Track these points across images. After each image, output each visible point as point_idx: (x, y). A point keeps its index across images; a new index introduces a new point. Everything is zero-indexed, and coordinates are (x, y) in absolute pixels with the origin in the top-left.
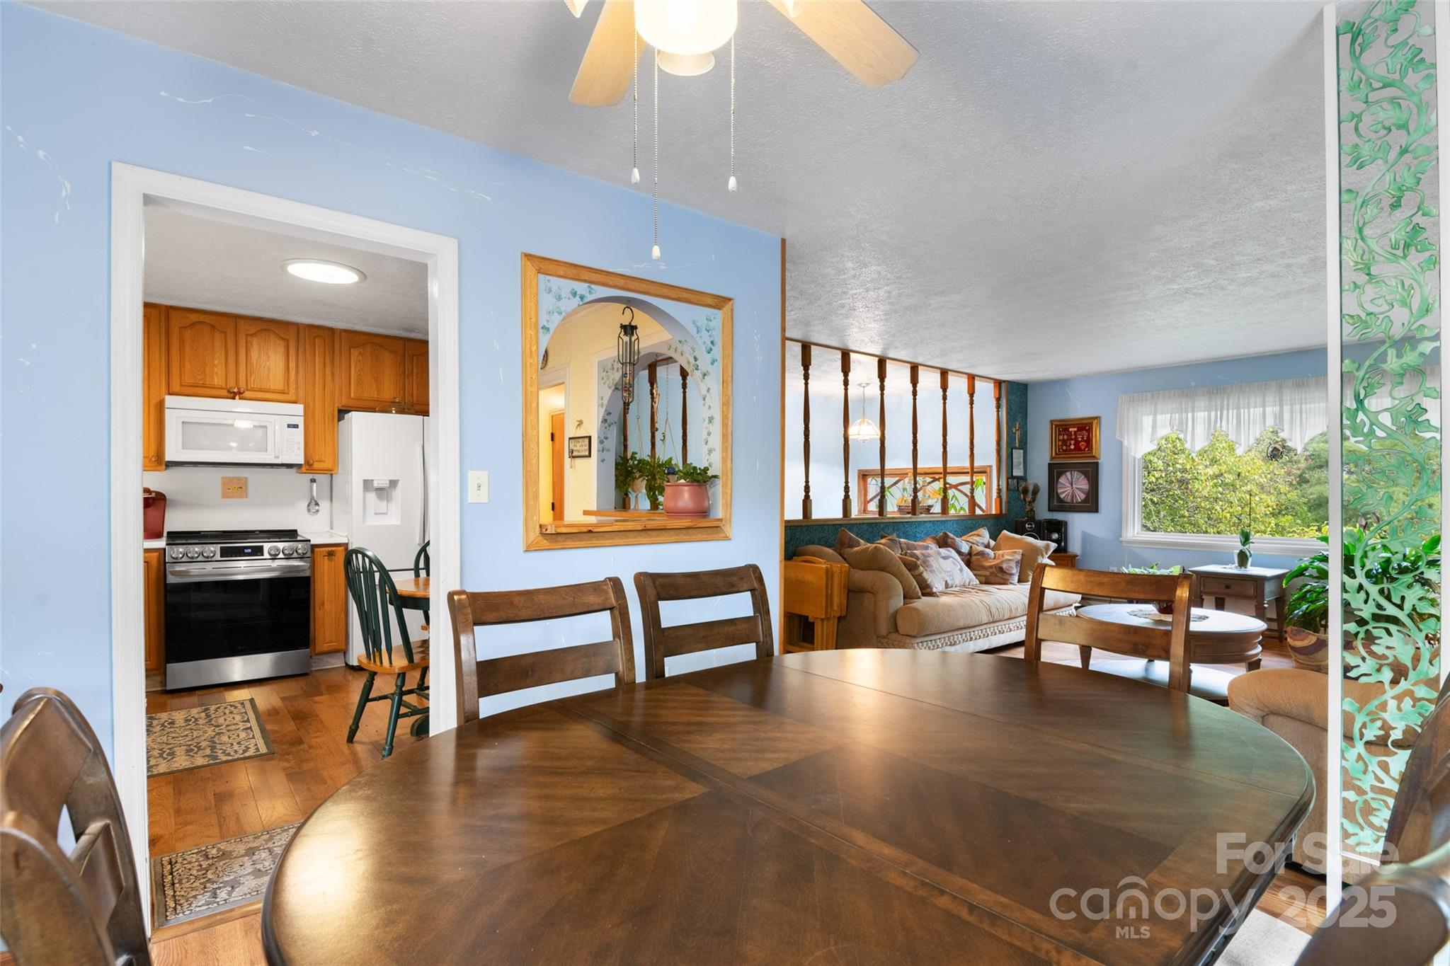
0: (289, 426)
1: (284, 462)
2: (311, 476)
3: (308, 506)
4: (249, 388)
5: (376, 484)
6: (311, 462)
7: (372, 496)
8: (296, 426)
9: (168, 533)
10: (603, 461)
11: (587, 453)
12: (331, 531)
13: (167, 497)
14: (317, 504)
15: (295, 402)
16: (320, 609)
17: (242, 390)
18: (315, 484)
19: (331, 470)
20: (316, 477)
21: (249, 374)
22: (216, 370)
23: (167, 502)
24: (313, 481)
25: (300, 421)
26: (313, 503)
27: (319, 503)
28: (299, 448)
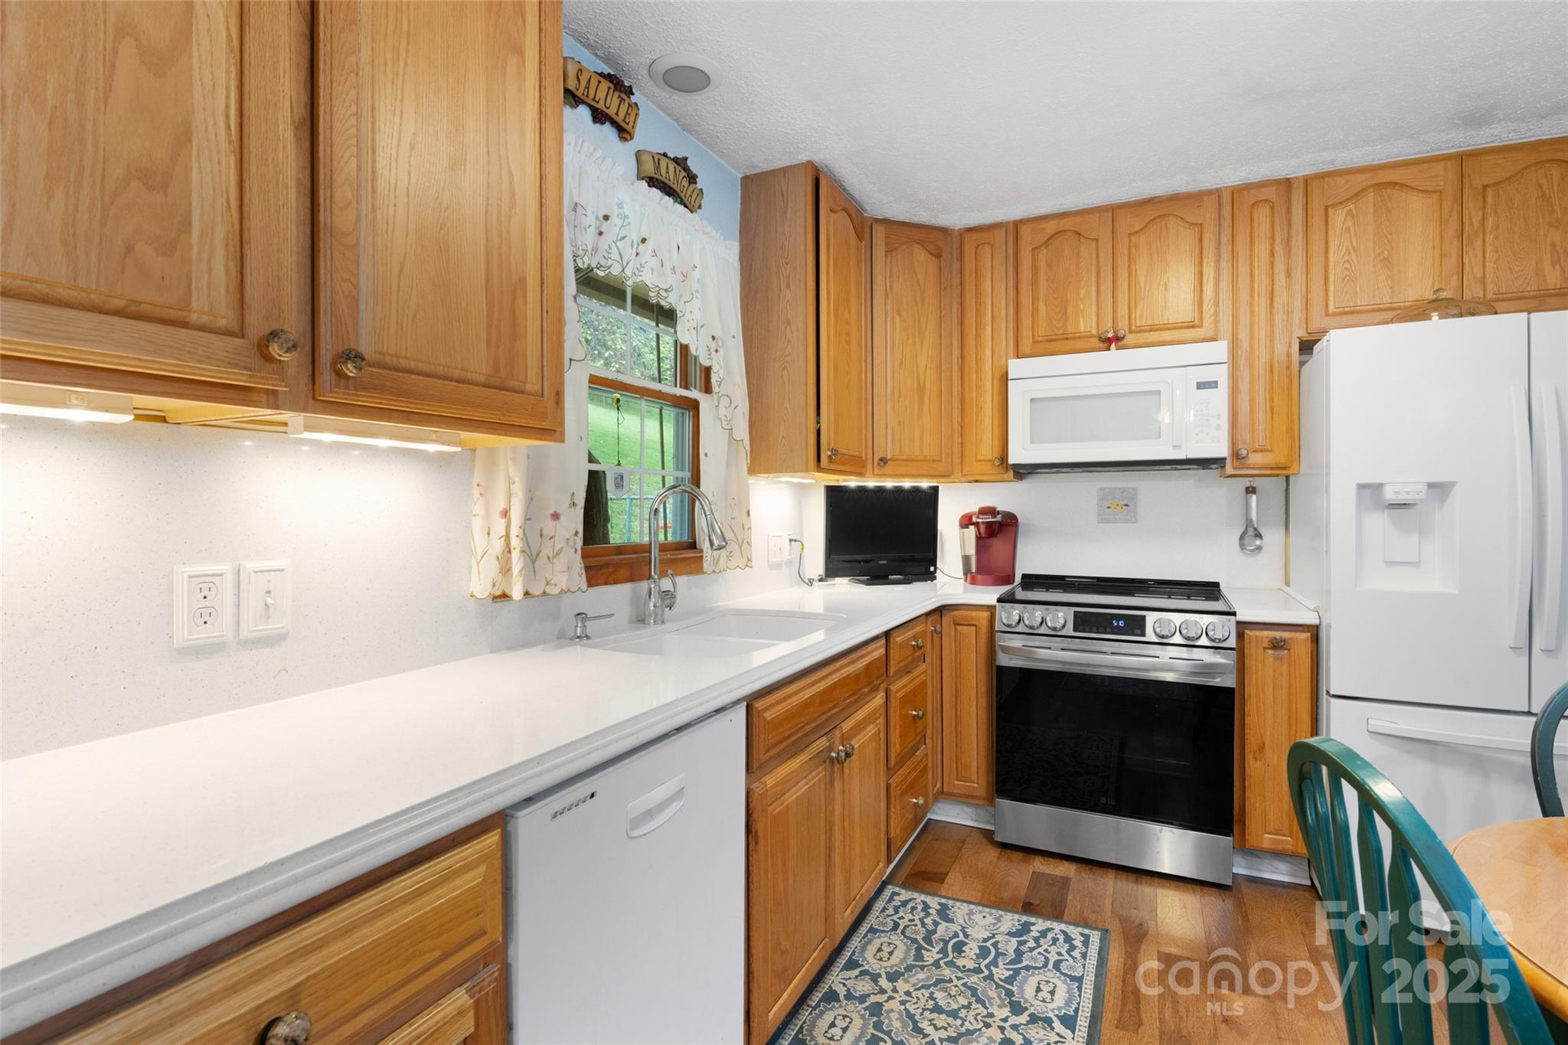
0: (1201, 386)
1: (1191, 456)
2: (1247, 482)
3: (1242, 538)
4: (1133, 328)
5: (1389, 494)
6: (1244, 453)
7: (1378, 522)
8: (1213, 385)
9: (1024, 576)
12: (1285, 588)
13: (1020, 520)
14: (1259, 536)
15: (1214, 339)
16: (1255, 759)
17: (1121, 333)
18: (1254, 497)
19: (1284, 468)
20: (1257, 483)
21: (1133, 302)
22: (1082, 307)
23: (1021, 529)
24: (1250, 490)
25: (1222, 375)
26: (1251, 532)
27: (1262, 531)
28: (1218, 427)
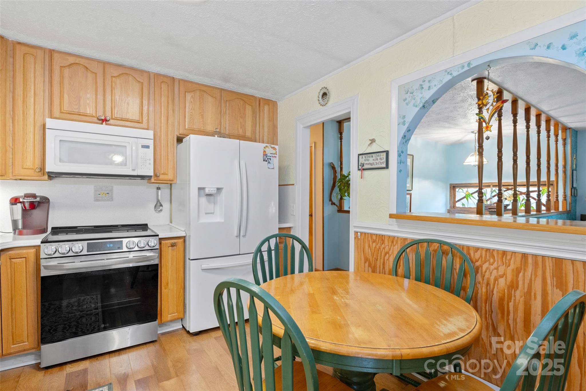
0: (143, 147)
1: (139, 174)
2: (157, 185)
3: (155, 206)
4: (114, 117)
5: (207, 191)
6: (158, 174)
7: (204, 200)
8: (148, 147)
9: (53, 228)
10: (400, 171)
11: (384, 165)
12: (171, 224)
13: (50, 201)
14: (161, 205)
15: (147, 129)
16: (165, 289)
17: (108, 118)
18: (160, 191)
19: (172, 181)
20: (161, 186)
21: (113, 106)
22: (88, 102)
23: (51, 204)
24: (158, 188)
25: (151, 143)
26: (159, 204)
27: (162, 203)
28: (150, 164)
